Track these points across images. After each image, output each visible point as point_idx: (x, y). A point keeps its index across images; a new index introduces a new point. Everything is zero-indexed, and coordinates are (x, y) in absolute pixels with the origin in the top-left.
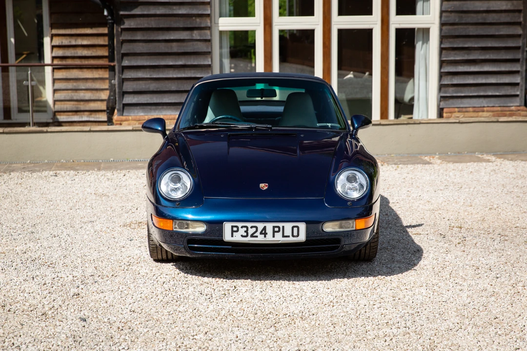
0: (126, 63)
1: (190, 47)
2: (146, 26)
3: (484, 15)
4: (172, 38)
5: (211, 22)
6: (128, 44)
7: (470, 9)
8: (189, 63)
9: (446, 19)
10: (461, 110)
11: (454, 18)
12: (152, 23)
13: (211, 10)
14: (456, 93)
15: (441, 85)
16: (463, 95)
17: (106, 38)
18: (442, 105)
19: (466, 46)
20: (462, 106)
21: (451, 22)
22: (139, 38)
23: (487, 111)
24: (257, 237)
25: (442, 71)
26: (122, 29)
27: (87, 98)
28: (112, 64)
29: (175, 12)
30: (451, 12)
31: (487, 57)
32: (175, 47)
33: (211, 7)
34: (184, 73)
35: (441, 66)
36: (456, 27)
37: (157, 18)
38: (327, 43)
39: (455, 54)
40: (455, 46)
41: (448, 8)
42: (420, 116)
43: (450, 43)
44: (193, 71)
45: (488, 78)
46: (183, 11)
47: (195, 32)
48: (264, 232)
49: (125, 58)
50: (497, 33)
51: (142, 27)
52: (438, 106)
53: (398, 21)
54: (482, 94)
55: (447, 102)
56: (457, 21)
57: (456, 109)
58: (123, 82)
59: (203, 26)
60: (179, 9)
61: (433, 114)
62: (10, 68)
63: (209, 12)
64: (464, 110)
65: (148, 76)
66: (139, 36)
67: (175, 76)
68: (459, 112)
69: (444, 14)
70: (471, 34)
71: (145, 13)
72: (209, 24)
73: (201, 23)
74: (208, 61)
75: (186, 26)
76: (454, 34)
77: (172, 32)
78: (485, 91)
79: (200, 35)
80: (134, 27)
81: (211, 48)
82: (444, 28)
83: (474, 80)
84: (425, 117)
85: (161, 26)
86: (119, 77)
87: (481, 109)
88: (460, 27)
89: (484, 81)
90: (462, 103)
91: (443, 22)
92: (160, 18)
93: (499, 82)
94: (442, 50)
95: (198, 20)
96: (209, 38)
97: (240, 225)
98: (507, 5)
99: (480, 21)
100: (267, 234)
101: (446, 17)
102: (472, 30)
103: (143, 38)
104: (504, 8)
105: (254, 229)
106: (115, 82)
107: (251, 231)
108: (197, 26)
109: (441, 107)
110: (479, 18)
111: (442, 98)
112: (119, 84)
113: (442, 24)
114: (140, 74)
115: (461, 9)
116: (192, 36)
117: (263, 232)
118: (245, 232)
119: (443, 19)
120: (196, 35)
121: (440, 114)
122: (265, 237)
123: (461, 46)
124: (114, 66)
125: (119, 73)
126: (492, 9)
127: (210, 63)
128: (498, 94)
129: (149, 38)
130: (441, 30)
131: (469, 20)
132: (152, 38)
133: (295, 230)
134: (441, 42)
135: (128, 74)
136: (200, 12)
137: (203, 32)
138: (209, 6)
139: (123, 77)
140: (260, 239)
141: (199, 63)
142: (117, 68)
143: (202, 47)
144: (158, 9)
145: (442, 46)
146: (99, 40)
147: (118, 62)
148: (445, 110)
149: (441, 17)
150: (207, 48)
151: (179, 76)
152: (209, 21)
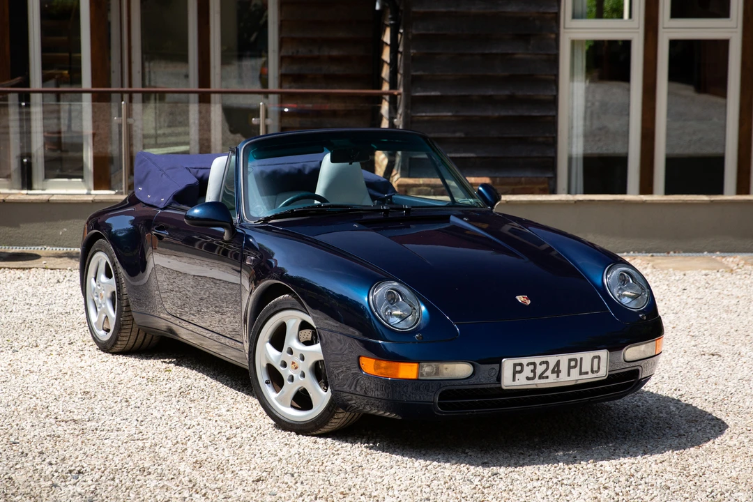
24: (547, 377)
48: (557, 371)
97: (525, 361)
100: (560, 371)
105: (544, 366)
107: (540, 369)
117: (556, 369)
118: (532, 371)
122: (558, 376)
133: (596, 361)
140: (552, 381)
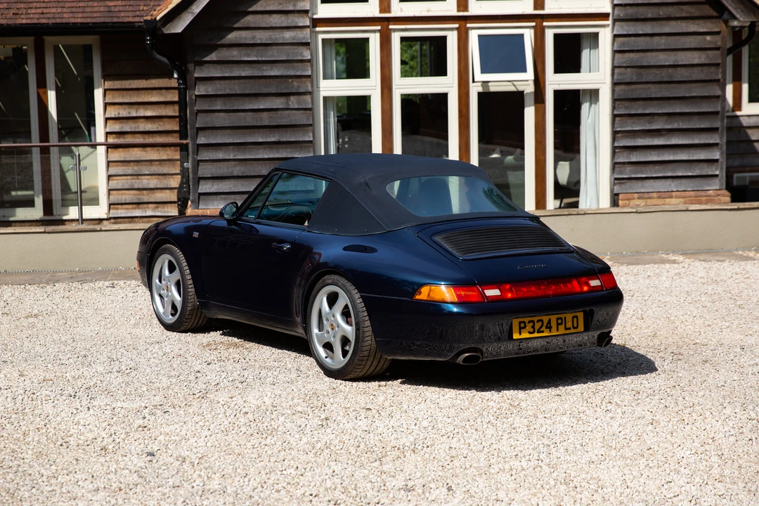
0: (202, 140)
1: (284, 119)
2: (228, 92)
3: (670, 70)
4: (262, 107)
5: (312, 86)
6: (204, 114)
7: (652, 64)
8: (285, 139)
9: (620, 78)
10: (642, 196)
11: (630, 75)
12: (236, 88)
13: (312, 70)
14: (634, 174)
15: (616, 163)
16: (644, 176)
17: (177, 107)
18: (617, 190)
19: (647, 112)
20: (643, 191)
21: (627, 81)
22: (219, 108)
23: (677, 197)
25: (616, 144)
26: (196, 96)
27: (152, 186)
28: (184, 142)
29: (266, 74)
30: (626, 67)
31: (675, 126)
32: (265, 119)
33: (312, 66)
34: (278, 153)
35: (614, 139)
36: (633, 87)
37: (242, 81)
38: (464, 111)
39: (633, 123)
40: (633, 112)
41: (623, 63)
42: (588, 205)
43: (626, 108)
44: (289, 150)
45: (676, 154)
46: (275, 72)
47: (292, 98)
49: (201, 133)
50: (687, 95)
51: (223, 93)
52: (612, 190)
53: (556, 81)
54: (669, 174)
55: (623, 186)
56: (634, 79)
57: (636, 195)
58: (198, 165)
59: (301, 91)
60: (271, 69)
61: (605, 202)
62: (51, 148)
63: (309, 73)
64: (646, 195)
65: (232, 157)
66: (218, 105)
67: (266, 157)
68: (639, 198)
69: (617, 71)
70: (654, 96)
71: (227, 75)
72: (310, 89)
73: (299, 87)
74: (309, 137)
75: (279, 91)
76: (631, 97)
77: (261, 99)
78: (673, 170)
79: (299, 103)
80: (213, 93)
81: (313, 119)
82: (617, 88)
83: (658, 156)
84: (594, 207)
85: (247, 92)
86: (193, 158)
87: (668, 194)
88: (638, 86)
89: (671, 158)
90: (642, 187)
91: (615, 81)
92: (246, 81)
93: (691, 158)
94: (614, 117)
95: (295, 83)
96: (310, 106)
98: (700, 58)
99: (665, 79)
101: (620, 74)
102: (655, 91)
103: (223, 108)
104: (696, 61)
106: (189, 165)
108: (294, 91)
109: (615, 192)
110: (663, 75)
111: (617, 181)
112: (193, 167)
113: (615, 84)
114: (220, 155)
115: (640, 64)
116: (288, 104)
119: (615, 77)
120: (293, 102)
121: (615, 201)
123: (640, 112)
124: (187, 145)
125: (193, 153)
126: (680, 63)
127: (312, 139)
128: (690, 174)
129: (232, 108)
130: (613, 91)
131: (650, 78)
132: (235, 108)
134: (614, 108)
135: (205, 155)
136: (298, 73)
137: (302, 97)
138: (309, 64)
139: (198, 158)
141: (298, 140)
142: (190, 146)
143: (300, 118)
144: (244, 70)
145: (615, 113)
146: (168, 110)
147: (191, 140)
148: (621, 196)
149: (613, 74)
150: (308, 119)
151: (272, 156)
152: (309, 85)
